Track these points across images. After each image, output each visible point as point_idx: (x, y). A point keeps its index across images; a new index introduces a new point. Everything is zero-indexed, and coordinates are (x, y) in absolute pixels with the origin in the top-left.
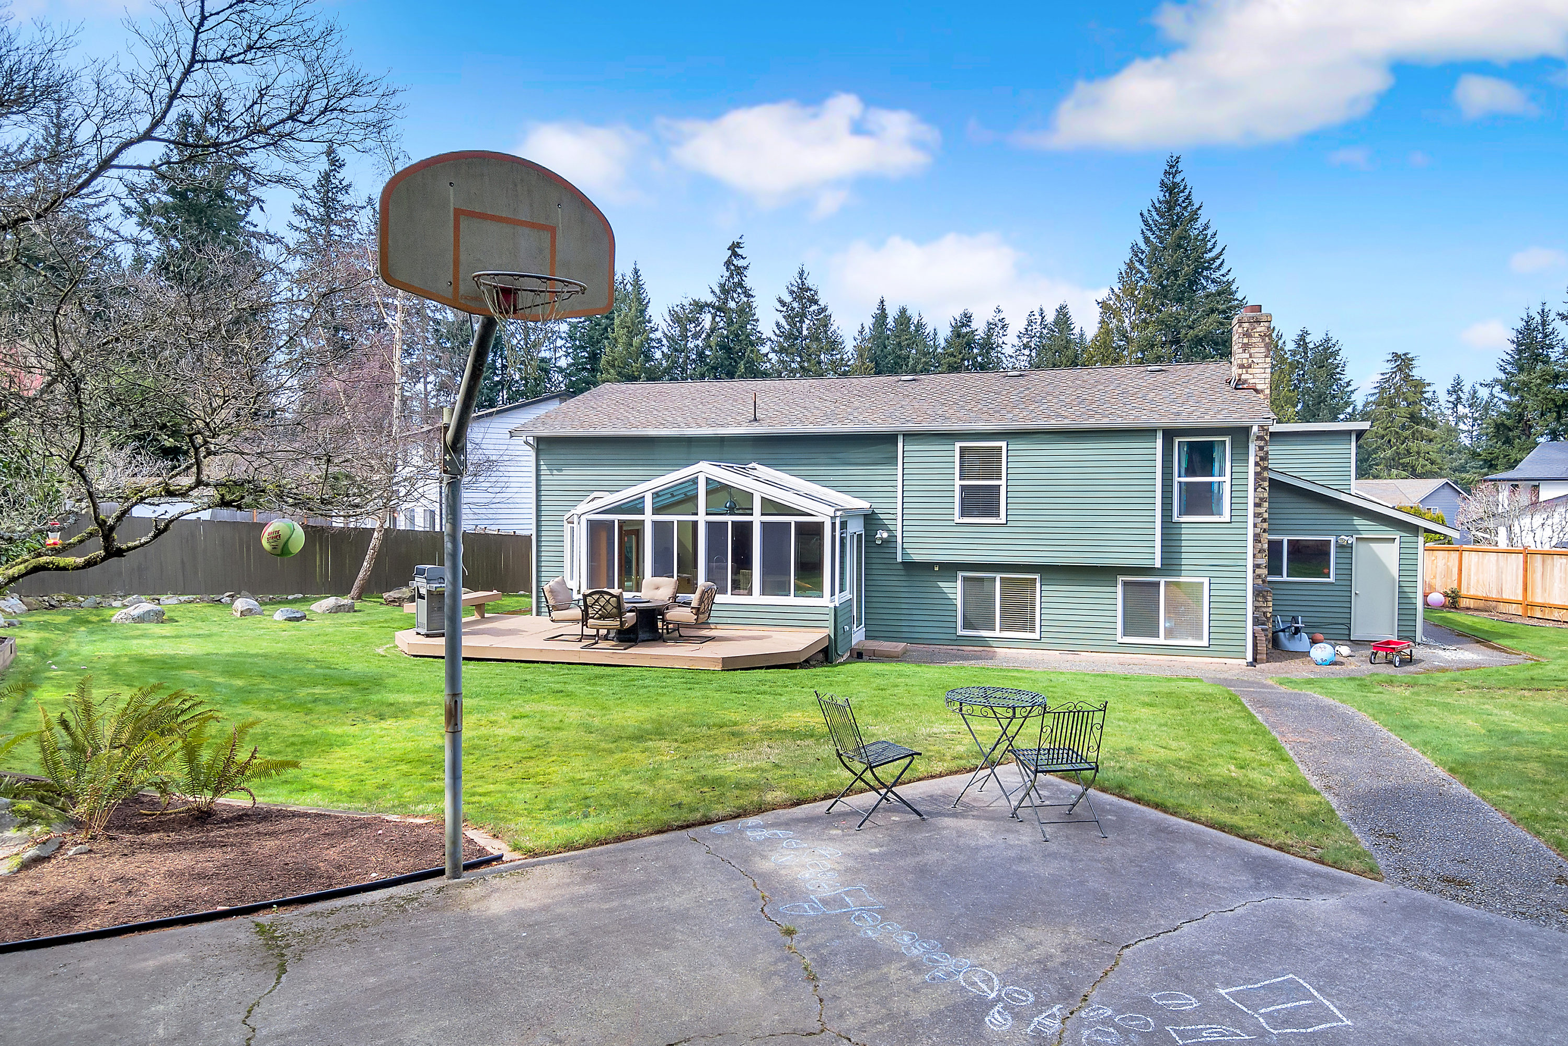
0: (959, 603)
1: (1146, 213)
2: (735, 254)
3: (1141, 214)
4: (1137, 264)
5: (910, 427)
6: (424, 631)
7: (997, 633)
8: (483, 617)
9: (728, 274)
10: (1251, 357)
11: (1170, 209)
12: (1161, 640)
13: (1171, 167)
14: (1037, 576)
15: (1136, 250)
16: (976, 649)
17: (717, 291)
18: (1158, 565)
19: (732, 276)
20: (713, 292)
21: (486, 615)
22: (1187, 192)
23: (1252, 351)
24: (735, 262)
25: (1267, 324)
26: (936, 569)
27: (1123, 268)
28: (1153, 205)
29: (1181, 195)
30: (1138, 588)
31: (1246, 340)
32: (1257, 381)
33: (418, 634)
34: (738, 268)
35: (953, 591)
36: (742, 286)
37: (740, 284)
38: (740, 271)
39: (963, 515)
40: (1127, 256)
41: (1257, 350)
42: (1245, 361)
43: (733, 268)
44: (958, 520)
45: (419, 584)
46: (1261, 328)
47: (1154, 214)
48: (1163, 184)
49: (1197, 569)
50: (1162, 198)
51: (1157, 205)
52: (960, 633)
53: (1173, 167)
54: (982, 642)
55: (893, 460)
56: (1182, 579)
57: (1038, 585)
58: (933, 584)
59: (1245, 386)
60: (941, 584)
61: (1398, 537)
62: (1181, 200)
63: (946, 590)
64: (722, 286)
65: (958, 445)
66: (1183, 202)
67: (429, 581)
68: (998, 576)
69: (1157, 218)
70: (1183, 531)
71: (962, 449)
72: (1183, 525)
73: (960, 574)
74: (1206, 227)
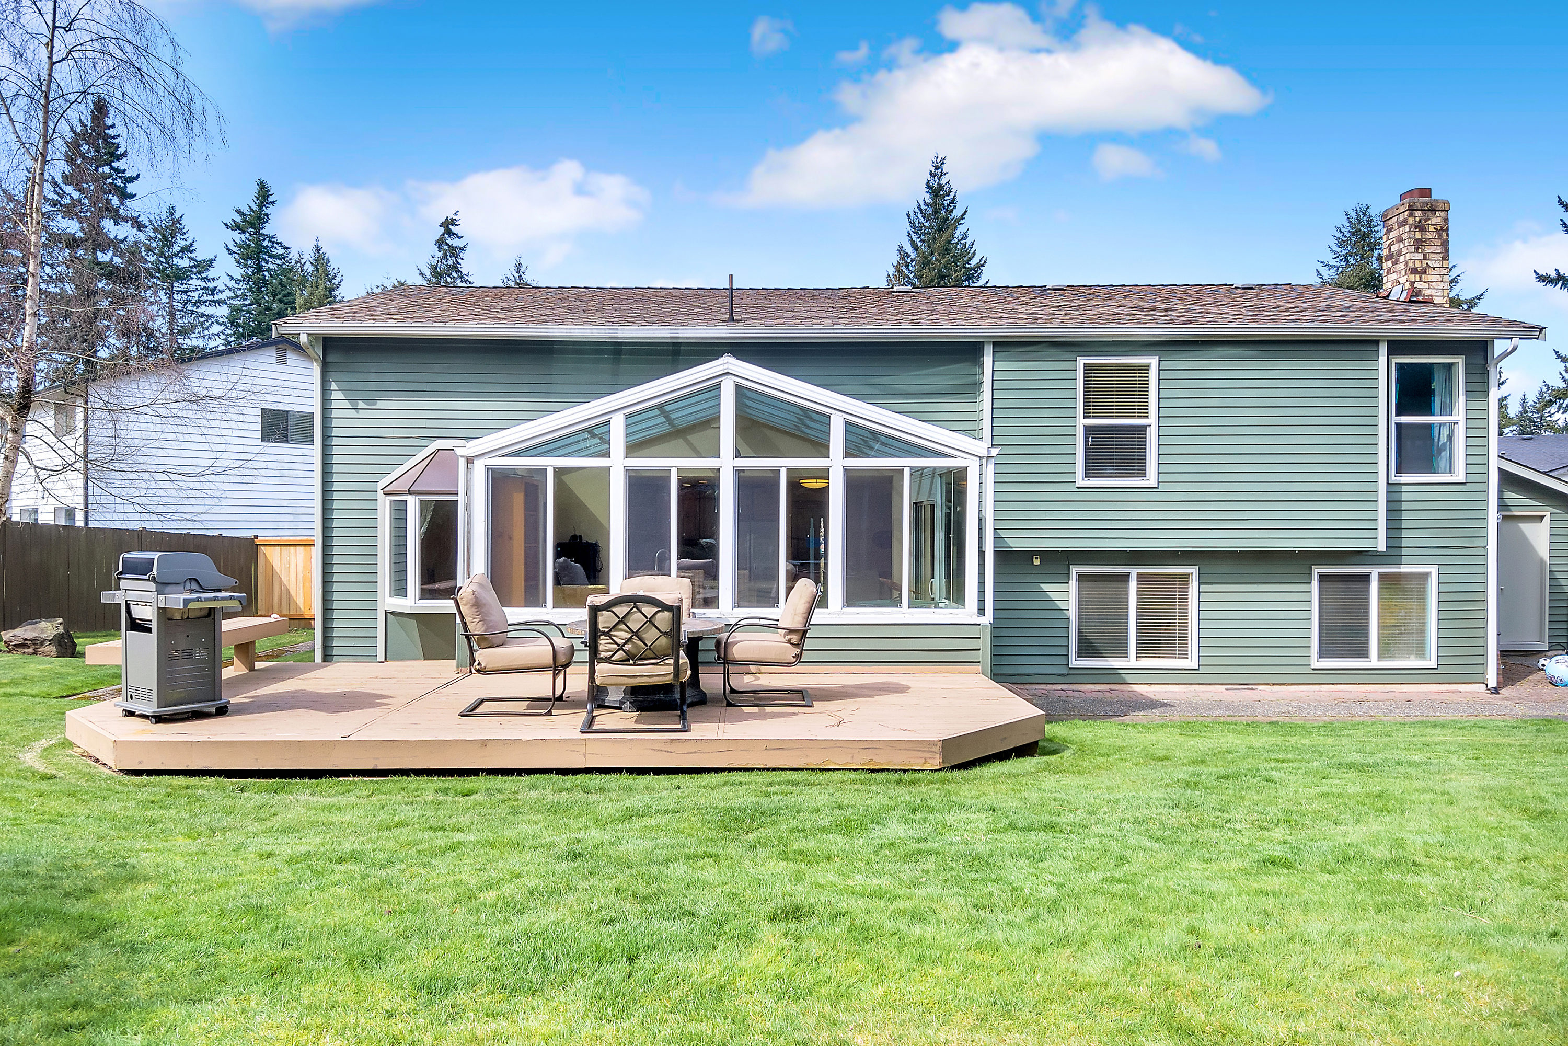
0: (1073, 615)
1: (912, 214)
2: (449, 232)
3: (908, 215)
4: (904, 269)
5: (1004, 331)
6: (151, 708)
7: (1132, 661)
8: (252, 669)
9: (440, 255)
10: (1425, 258)
11: (936, 212)
12: (1373, 661)
13: (937, 168)
14: (1194, 570)
15: (903, 254)
16: (1098, 687)
17: (428, 273)
18: (1382, 547)
19: (445, 256)
20: (421, 274)
21: (259, 665)
22: (952, 196)
23: (1427, 251)
24: (449, 241)
25: (1443, 214)
26: (1037, 562)
27: (892, 271)
28: (919, 207)
29: (946, 198)
30: (1340, 585)
31: (1418, 235)
32: (1433, 292)
33: (130, 713)
34: (452, 248)
35: (1063, 596)
36: (458, 271)
37: (455, 268)
38: (455, 252)
39: (1088, 474)
40: (895, 259)
41: (1432, 249)
42: (1418, 264)
43: (446, 247)
44: (1081, 481)
45: (132, 596)
46: (1436, 220)
47: (920, 216)
48: (928, 184)
49: (1424, 553)
50: (929, 200)
51: (923, 207)
52: (1075, 662)
53: (938, 167)
54: (1112, 675)
55: (974, 388)
56: (1404, 569)
57: (1195, 584)
58: (1033, 587)
59: (1420, 298)
60: (1045, 587)
61: (1548, 514)
62: (946, 203)
63: (1053, 596)
64: (434, 268)
65: (1082, 361)
66: (949, 205)
67: (162, 586)
68: (1134, 572)
69: (922, 220)
70: (1404, 497)
71: (1088, 368)
72: (1404, 488)
73: (1075, 570)
74: (965, 236)
